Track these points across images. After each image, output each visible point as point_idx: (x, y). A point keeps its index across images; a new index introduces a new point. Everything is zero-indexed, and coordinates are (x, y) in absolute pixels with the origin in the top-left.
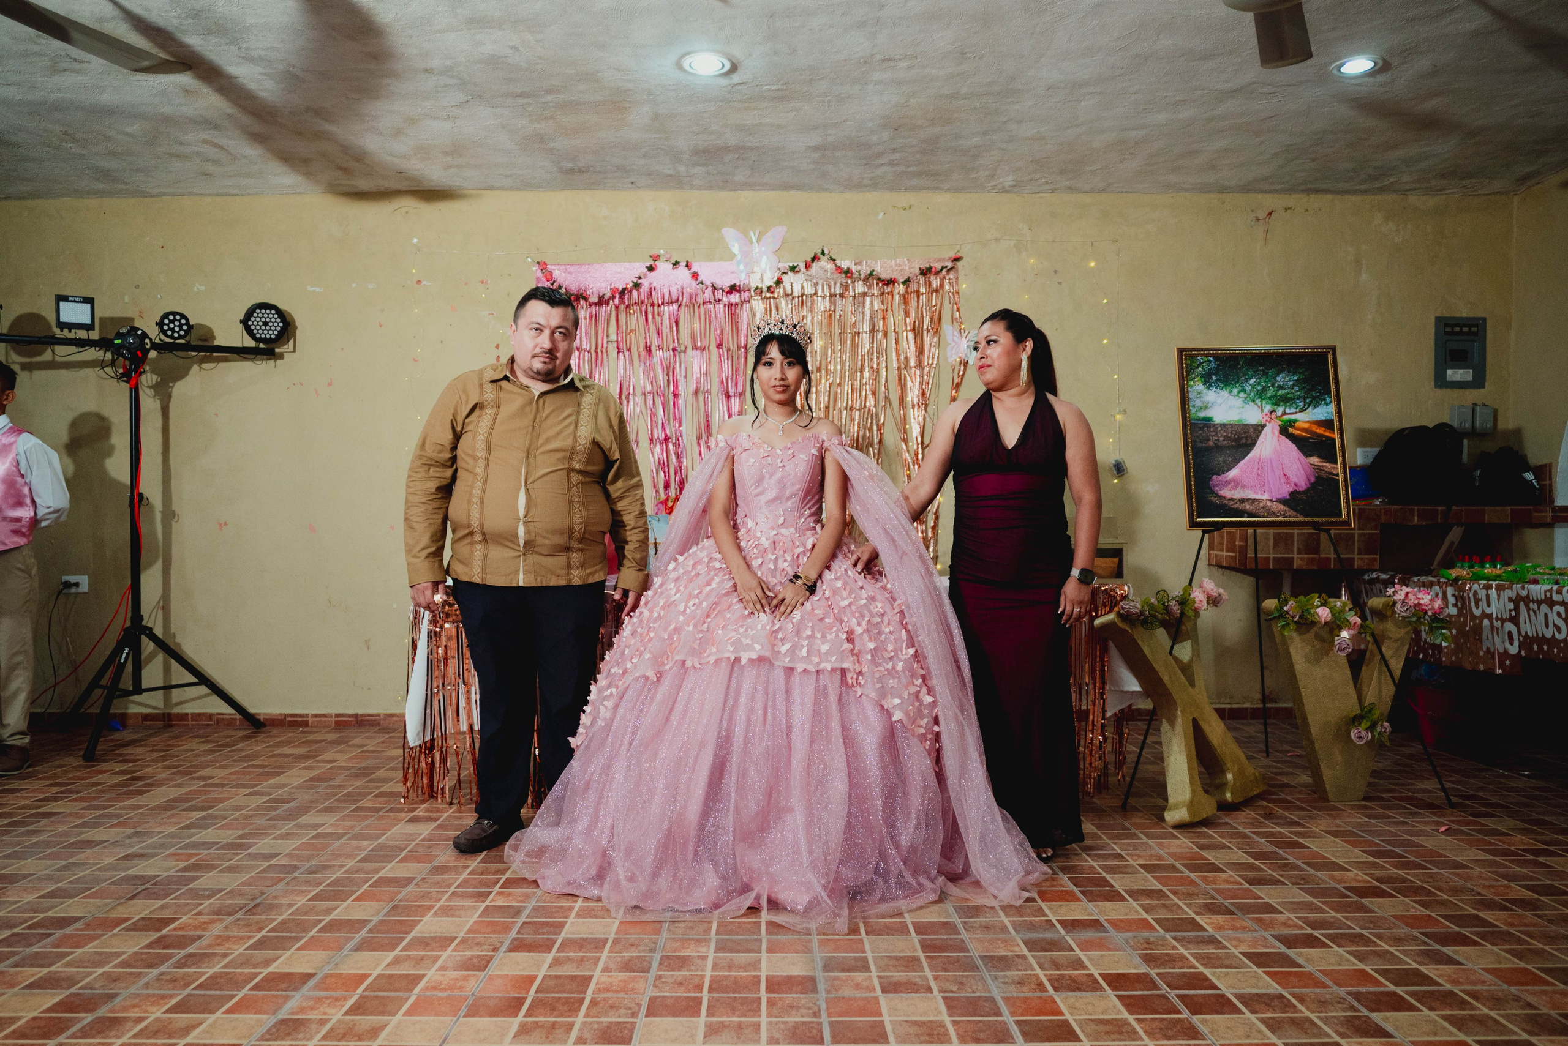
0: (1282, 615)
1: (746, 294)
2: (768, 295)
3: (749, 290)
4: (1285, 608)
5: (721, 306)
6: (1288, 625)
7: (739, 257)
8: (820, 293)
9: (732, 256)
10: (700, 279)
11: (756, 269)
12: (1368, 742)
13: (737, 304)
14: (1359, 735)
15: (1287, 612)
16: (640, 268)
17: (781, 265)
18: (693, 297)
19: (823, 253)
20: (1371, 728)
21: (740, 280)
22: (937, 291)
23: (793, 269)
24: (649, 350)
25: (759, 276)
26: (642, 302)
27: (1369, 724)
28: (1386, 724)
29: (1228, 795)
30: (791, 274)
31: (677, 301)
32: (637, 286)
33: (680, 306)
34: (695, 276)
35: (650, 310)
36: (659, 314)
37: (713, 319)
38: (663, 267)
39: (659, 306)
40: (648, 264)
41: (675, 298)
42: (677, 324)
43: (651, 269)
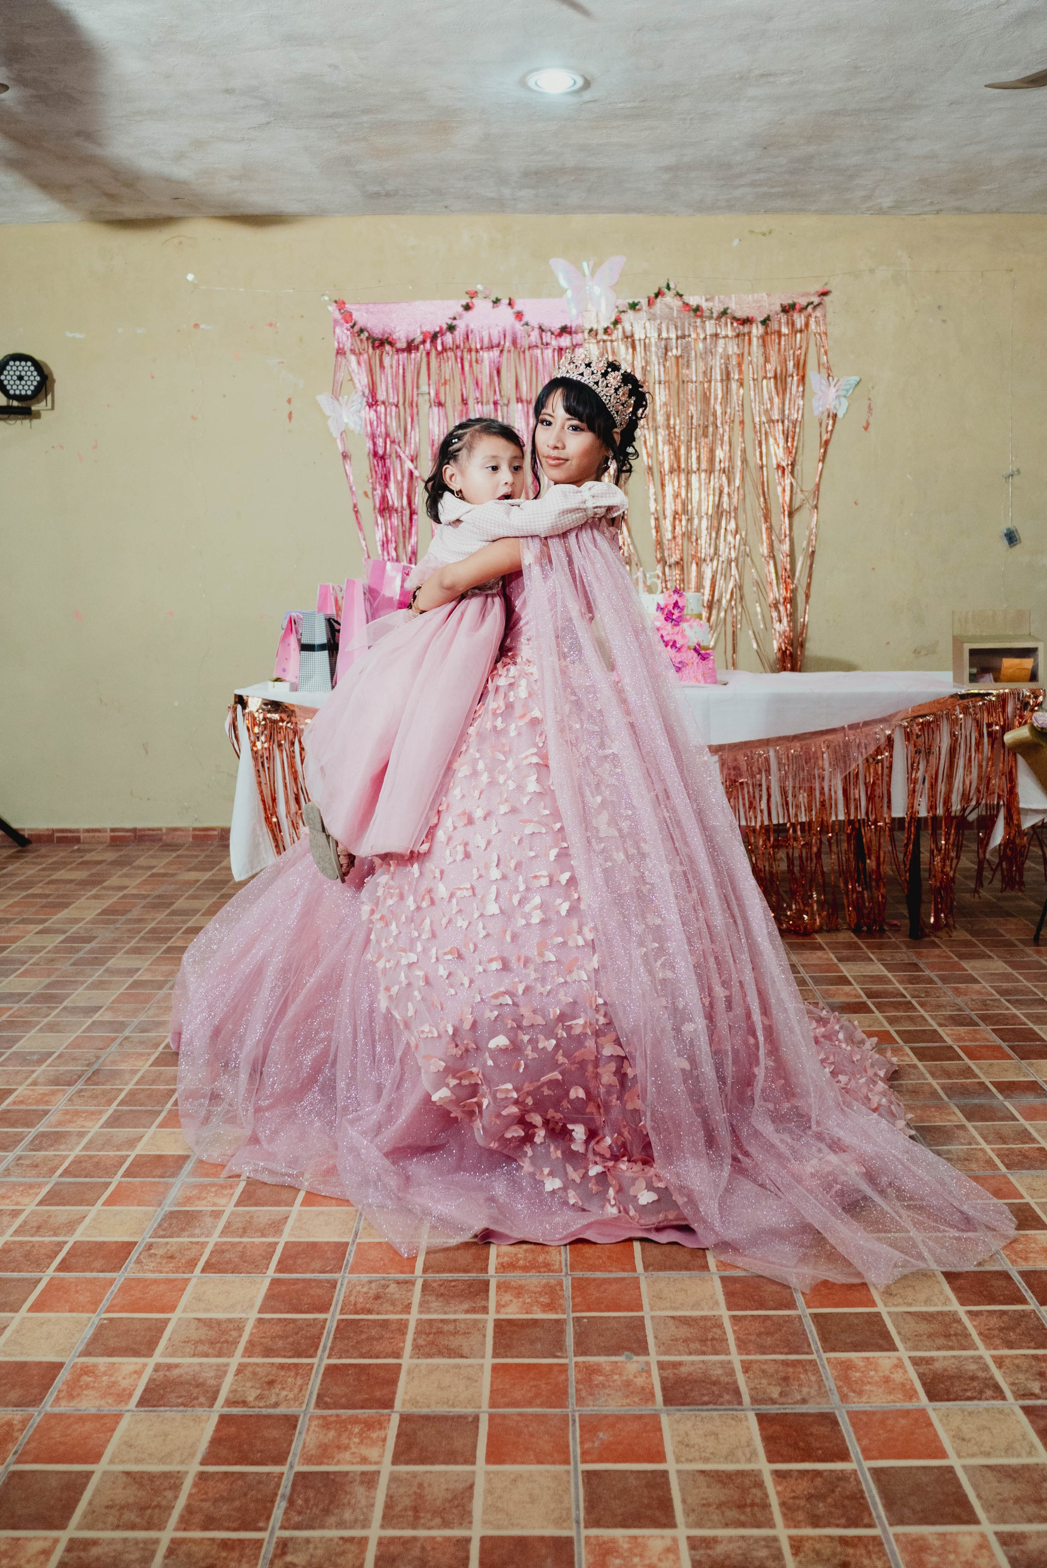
2: (605, 337)
3: (583, 332)
5: (550, 351)
8: (664, 335)
9: (562, 292)
10: (526, 318)
13: (568, 346)
16: (455, 307)
18: (517, 341)
19: (668, 287)
23: (633, 306)
24: (466, 403)
26: (458, 347)
30: (631, 313)
31: (498, 345)
32: (451, 328)
33: (502, 351)
34: (519, 315)
35: (467, 356)
36: (477, 361)
37: (540, 367)
38: (482, 306)
39: (477, 351)
40: (464, 303)
41: (495, 342)
42: (498, 372)
43: (467, 308)
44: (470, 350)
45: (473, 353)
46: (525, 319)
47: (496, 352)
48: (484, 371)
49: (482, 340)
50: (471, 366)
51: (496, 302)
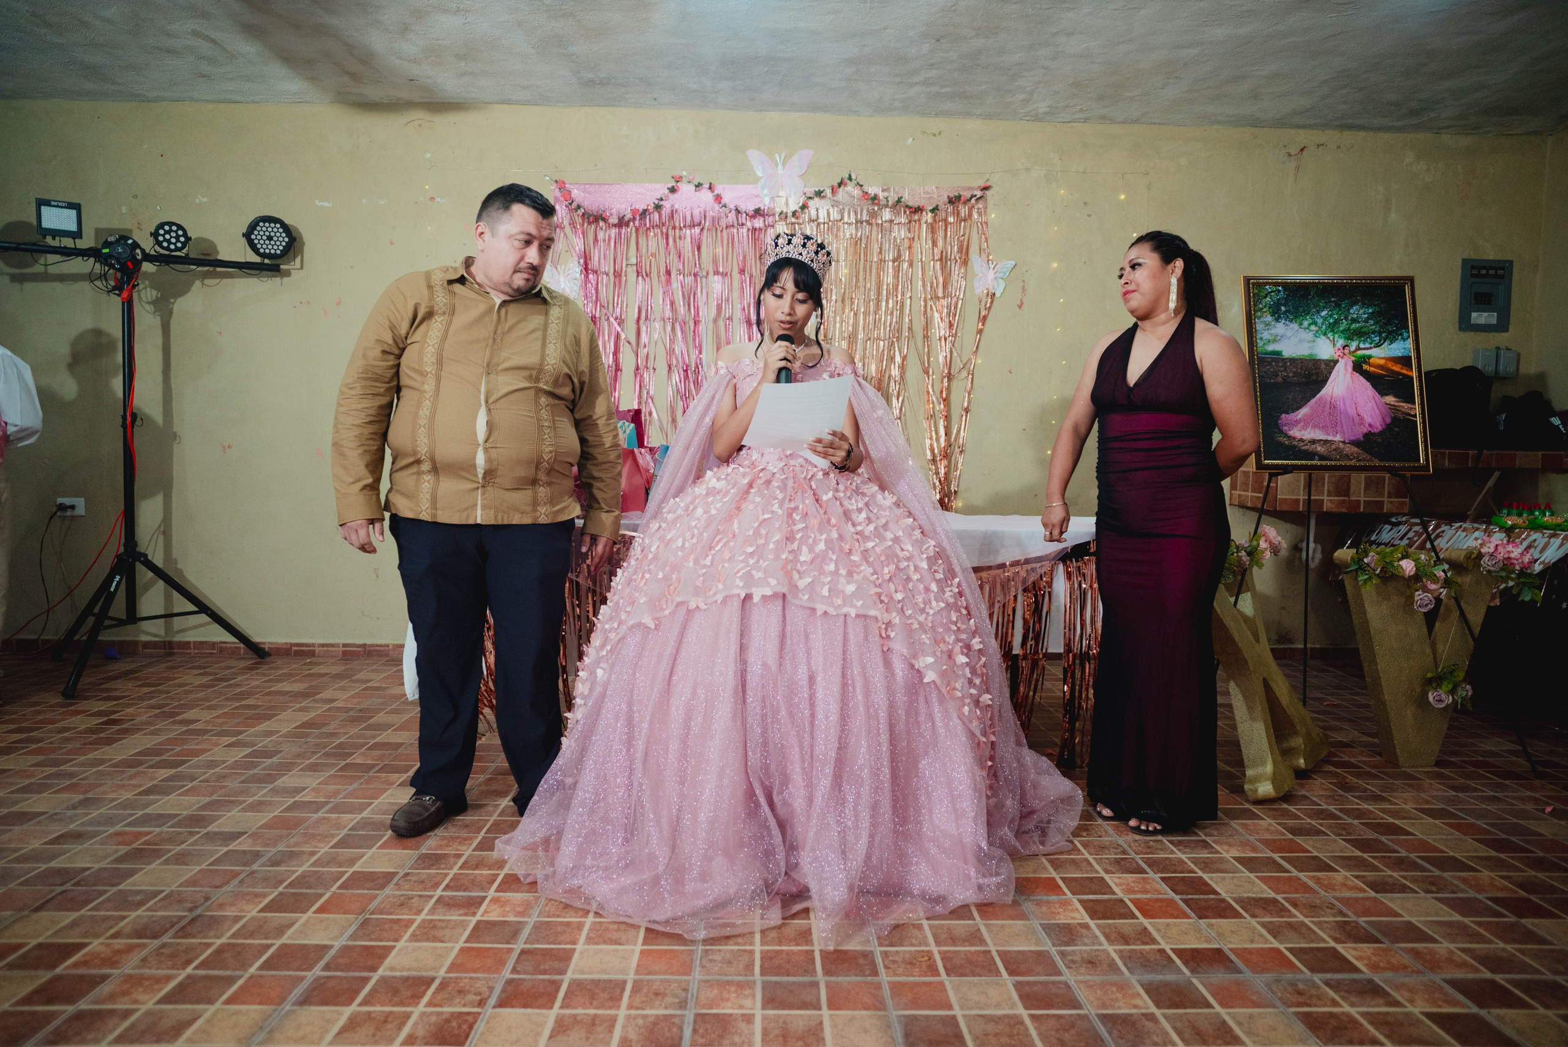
0: (1362, 568)
1: (770, 220)
2: (793, 220)
3: (774, 215)
4: (1366, 560)
5: (745, 230)
6: (1370, 578)
7: (763, 181)
8: (846, 219)
9: (756, 179)
10: (721, 199)
11: (781, 194)
12: (1447, 706)
13: (760, 229)
14: (1439, 698)
15: (1368, 565)
16: (661, 189)
17: (806, 190)
18: (715, 221)
19: (850, 179)
20: (1453, 692)
21: (765, 203)
22: (965, 220)
23: (819, 194)
24: (668, 273)
25: (784, 200)
26: (664, 225)
27: (1450, 686)
28: (1468, 687)
29: (1302, 761)
30: (817, 199)
31: (699, 224)
32: (658, 207)
33: (702, 230)
34: (718, 198)
35: (671, 232)
36: (680, 238)
37: (736, 243)
38: (686, 189)
39: (681, 229)
40: (670, 186)
41: (696, 221)
42: (699, 248)
43: (673, 190)
44: (674, 228)
45: (677, 231)
46: (723, 202)
47: (697, 230)
48: (687, 246)
49: (685, 219)
50: (675, 241)
51: (699, 186)
